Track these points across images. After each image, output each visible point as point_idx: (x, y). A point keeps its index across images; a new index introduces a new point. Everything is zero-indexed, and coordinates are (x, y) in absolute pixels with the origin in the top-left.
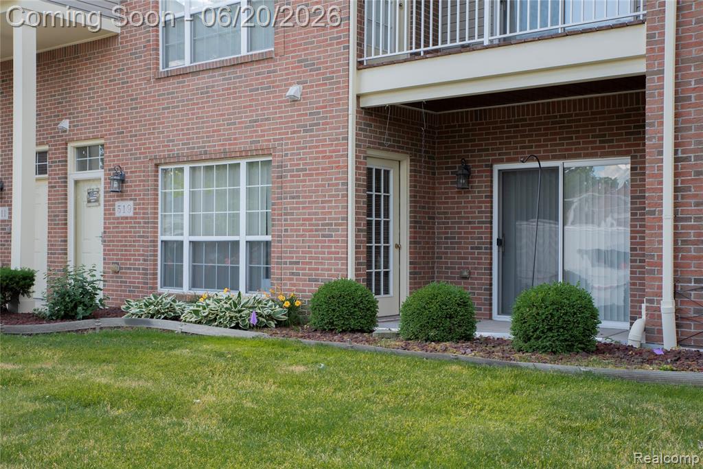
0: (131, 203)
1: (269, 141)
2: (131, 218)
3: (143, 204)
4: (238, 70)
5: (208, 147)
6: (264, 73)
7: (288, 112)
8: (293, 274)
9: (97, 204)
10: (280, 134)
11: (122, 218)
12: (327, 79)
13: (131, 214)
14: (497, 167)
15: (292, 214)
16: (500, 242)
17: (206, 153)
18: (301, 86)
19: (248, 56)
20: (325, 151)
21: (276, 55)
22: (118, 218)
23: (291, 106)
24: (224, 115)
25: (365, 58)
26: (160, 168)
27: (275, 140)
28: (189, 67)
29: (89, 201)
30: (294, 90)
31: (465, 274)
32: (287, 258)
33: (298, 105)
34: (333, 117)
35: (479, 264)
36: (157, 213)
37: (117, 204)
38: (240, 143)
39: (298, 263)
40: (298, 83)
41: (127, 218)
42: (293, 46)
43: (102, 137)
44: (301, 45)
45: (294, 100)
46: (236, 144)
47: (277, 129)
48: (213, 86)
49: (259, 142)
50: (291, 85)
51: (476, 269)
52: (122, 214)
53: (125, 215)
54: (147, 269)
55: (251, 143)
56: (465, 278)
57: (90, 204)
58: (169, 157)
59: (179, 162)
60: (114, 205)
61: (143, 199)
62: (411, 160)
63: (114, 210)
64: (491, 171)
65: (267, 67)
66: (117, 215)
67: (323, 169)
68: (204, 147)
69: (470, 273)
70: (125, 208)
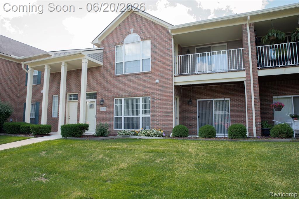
0: (106, 107)
1: (150, 92)
2: (105, 111)
3: (110, 108)
4: (140, 76)
5: (131, 94)
6: (148, 76)
7: (155, 86)
8: (157, 124)
9: (93, 108)
10: (153, 91)
11: (102, 111)
12: (167, 78)
13: (106, 110)
14: (198, 100)
15: (157, 110)
16: (199, 117)
17: (130, 95)
18: (159, 80)
19: (142, 72)
20: (166, 95)
21: (151, 72)
22: (101, 111)
24: (136, 86)
25: (175, 74)
26: (114, 99)
27: (151, 92)
28: (124, 74)
29: (90, 107)
30: (157, 81)
31: (191, 124)
32: (155, 121)
35: (194, 122)
36: (113, 110)
37: (101, 108)
38: (141, 93)
39: (158, 122)
40: (158, 79)
41: (104, 111)
42: (156, 71)
43: (96, 91)
44: (159, 70)
45: (157, 83)
48: (132, 79)
49: (146, 93)
50: (156, 79)
51: (193, 123)
52: (102, 110)
53: (104, 110)
54: (111, 124)
55: (144, 93)
56: (191, 125)
58: (118, 96)
59: (121, 97)
61: (110, 106)
62: (179, 98)
64: (197, 101)
66: (101, 110)
67: (166, 99)
68: (129, 94)
69: (192, 124)
70: (103, 109)
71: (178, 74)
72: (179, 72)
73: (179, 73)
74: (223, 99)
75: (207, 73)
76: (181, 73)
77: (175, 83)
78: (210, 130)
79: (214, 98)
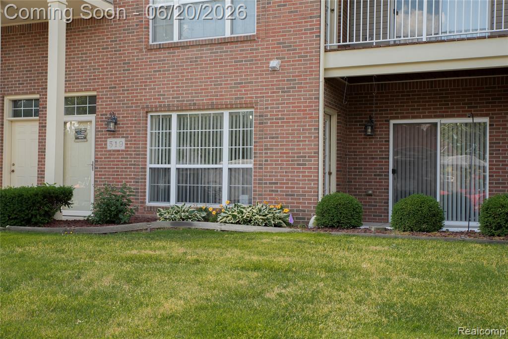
0: (123, 140)
1: (252, 98)
2: (122, 151)
3: (135, 141)
4: (224, 47)
5: (196, 100)
6: (247, 50)
7: (268, 78)
8: (272, 191)
9: (85, 140)
10: (261, 93)
11: (114, 151)
12: (302, 57)
13: (123, 148)
14: (392, 122)
15: (272, 149)
16: (394, 171)
17: (195, 104)
18: (280, 61)
19: (231, 38)
20: (300, 107)
21: (258, 38)
22: (110, 151)
23: (271, 74)
24: (212, 78)
25: (329, 44)
26: (149, 115)
27: (256, 97)
28: (177, 43)
29: (77, 138)
30: (274, 63)
31: (370, 192)
32: (267, 180)
33: (277, 74)
34: (307, 83)
35: (380, 186)
36: (146, 148)
37: (109, 140)
38: (226, 99)
39: (277, 183)
40: (277, 59)
41: (119, 151)
42: (272, 33)
43: (94, 90)
44: (280, 32)
45: (274, 70)
46: (223, 99)
47: (259, 89)
48: (202, 57)
49: (243, 98)
50: (271, 59)
51: (378, 189)
52: (114, 148)
53: (117, 148)
54: (138, 189)
55: (236, 99)
56: (371, 195)
57: (77, 140)
58: (160, 106)
59: (169, 111)
60: (106, 141)
61: (135, 137)
62: (338, 115)
63: (106, 144)
64: (389, 125)
65: (250, 46)
66: (109, 148)
67: (298, 118)
68: (193, 100)
69: (374, 192)
70: (117, 144)
71: (335, 44)
72: (339, 36)
73: (339, 42)
74: (469, 120)
75: (424, 40)
76: (345, 40)
77: (325, 69)
78: (425, 210)
79: (442, 117)
